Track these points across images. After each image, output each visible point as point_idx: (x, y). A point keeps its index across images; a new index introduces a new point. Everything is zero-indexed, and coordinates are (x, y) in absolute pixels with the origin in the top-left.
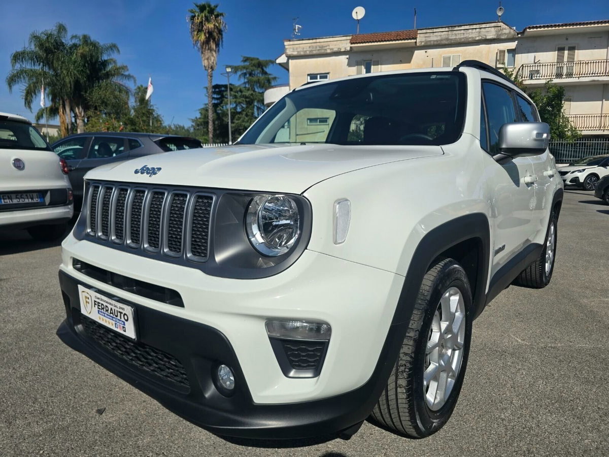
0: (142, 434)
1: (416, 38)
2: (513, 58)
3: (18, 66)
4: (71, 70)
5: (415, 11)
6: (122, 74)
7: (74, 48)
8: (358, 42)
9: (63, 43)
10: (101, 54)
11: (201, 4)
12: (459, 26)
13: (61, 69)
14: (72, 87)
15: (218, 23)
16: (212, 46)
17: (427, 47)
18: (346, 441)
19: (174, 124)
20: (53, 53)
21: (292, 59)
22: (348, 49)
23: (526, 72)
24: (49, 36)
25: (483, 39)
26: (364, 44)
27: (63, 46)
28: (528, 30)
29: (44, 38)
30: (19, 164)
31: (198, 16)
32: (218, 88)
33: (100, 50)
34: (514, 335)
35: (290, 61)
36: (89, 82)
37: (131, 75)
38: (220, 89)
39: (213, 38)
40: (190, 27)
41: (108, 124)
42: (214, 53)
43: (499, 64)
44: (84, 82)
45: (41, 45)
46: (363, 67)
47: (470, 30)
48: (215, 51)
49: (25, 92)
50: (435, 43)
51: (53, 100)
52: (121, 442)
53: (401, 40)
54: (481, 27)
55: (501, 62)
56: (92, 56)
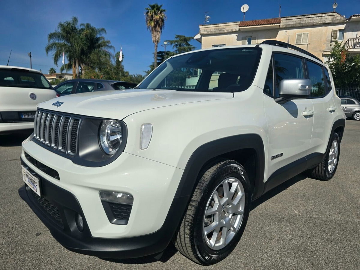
0: (54, 249)
1: (280, 23)
2: (342, 35)
3: (51, 41)
4: (79, 43)
5: (280, 6)
6: (108, 46)
7: (82, 31)
8: (243, 25)
9: (76, 28)
10: (96, 34)
11: (152, 5)
12: (308, 15)
13: (74, 42)
14: (80, 52)
15: (162, 16)
16: (158, 30)
17: (286, 28)
18: (163, 263)
19: (137, 74)
20: (70, 34)
21: (203, 37)
22: (238, 30)
23: (351, 44)
24: (69, 24)
25: (323, 23)
26: (247, 27)
27: (76, 29)
28: (353, 17)
29: (66, 26)
30: (33, 96)
31: (151, 12)
32: (161, 54)
33: (95, 32)
34: (294, 208)
35: (202, 37)
36: (89, 50)
37: (112, 46)
38: (162, 54)
39: (159, 24)
40: (146, 19)
41: (95, 74)
42: (159, 33)
43: (333, 38)
44: (87, 50)
45: (64, 29)
46: (246, 41)
47: (315, 18)
48: (160, 32)
49: (54, 55)
50: (292, 26)
51: (70, 60)
52: (42, 252)
53: (270, 24)
54: (322, 16)
55: (335, 37)
56: (91, 35)
